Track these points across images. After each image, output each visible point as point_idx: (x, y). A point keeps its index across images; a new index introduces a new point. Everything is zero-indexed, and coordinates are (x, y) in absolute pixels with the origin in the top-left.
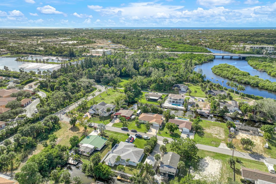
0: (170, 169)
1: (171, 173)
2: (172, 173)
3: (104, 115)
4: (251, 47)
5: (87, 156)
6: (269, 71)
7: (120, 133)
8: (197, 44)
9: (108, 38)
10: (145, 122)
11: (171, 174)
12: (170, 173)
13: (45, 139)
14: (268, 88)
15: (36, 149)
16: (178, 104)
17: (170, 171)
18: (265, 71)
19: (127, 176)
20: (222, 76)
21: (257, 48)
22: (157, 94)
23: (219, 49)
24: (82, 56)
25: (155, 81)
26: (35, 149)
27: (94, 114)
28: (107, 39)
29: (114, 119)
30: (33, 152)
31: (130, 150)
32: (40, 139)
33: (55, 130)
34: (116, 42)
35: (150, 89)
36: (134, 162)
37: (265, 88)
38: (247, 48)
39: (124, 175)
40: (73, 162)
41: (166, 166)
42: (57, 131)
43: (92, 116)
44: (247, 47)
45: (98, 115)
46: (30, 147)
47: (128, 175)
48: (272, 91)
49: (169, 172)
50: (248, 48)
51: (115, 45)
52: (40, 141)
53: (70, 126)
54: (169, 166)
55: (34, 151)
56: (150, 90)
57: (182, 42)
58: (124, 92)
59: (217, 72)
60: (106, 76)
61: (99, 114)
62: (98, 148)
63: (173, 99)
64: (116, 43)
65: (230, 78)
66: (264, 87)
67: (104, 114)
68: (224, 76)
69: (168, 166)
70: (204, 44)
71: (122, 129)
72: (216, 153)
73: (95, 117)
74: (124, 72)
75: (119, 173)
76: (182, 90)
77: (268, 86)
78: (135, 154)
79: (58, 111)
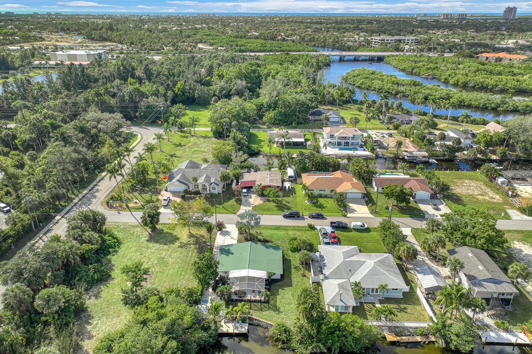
0: (499, 286)
1: (503, 294)
2: (508, 294)
3: (213, 191)
4: (381, 40)
5: (260, 301)
6: (443, 77)
7: (290, 226)
8: (276, 38)
9: (69, 29)
10: (322, 193)
11: (505, 297)
12: (501, 297)
13: (97, 280)
14: (471, 104)
15: (90, 317)
16: (350, 147)
17: (500, 291)
18: (434, 78)
19: (405, 328)
20: (375, 89)
21: (391, 40)
22: (287, 132)
23: (322, 47)
24: (33, 68)
25: (273, 106)
26: (89, 319)
27: (186, 192)
28: (68, 32)
29: (245, 196)
30: (89, 328)
31: (365, 262)
32: (84, 285)
33: (111, 250)
34: (96, 37)
35: (264, 124)
36: (397, 289)
37: (466, 104)
38: (375, 42)
39: (398, 327)
40: (236, 328)
41: (486, 280)
42: (117, 251)
43: (183, 197)
44: (375, 40)
45: (197, 193)
46: (73, 315)
47: (407, 324)
48: (479, 107)
49: (500, 294)
50: (377, 41)
51: (101, 44)
52: (86, 290)
53: (145, 233)
54: (493, 280)
55: (90, 324)
56: (265, 127)
57: (243, 35)
58: (211, 134)
59: (362, 84)
60: (148, 103)
61: (201, 192)
62: (274, 274)
63: (339, 138)
64: (96, 40)
65: (394, 92)
66: (464, 103)
67: (214, 188)
68: (379, 90)
69: (488, 280)
70: (289, 39)
71: (286, 217)
72: (522, 232)
73: (191, 198)
74: (181, 94)
75: (383, 326)
76: (331, 120)
77: (470, 100)
78: (386, 269)
79: (71, 200)
